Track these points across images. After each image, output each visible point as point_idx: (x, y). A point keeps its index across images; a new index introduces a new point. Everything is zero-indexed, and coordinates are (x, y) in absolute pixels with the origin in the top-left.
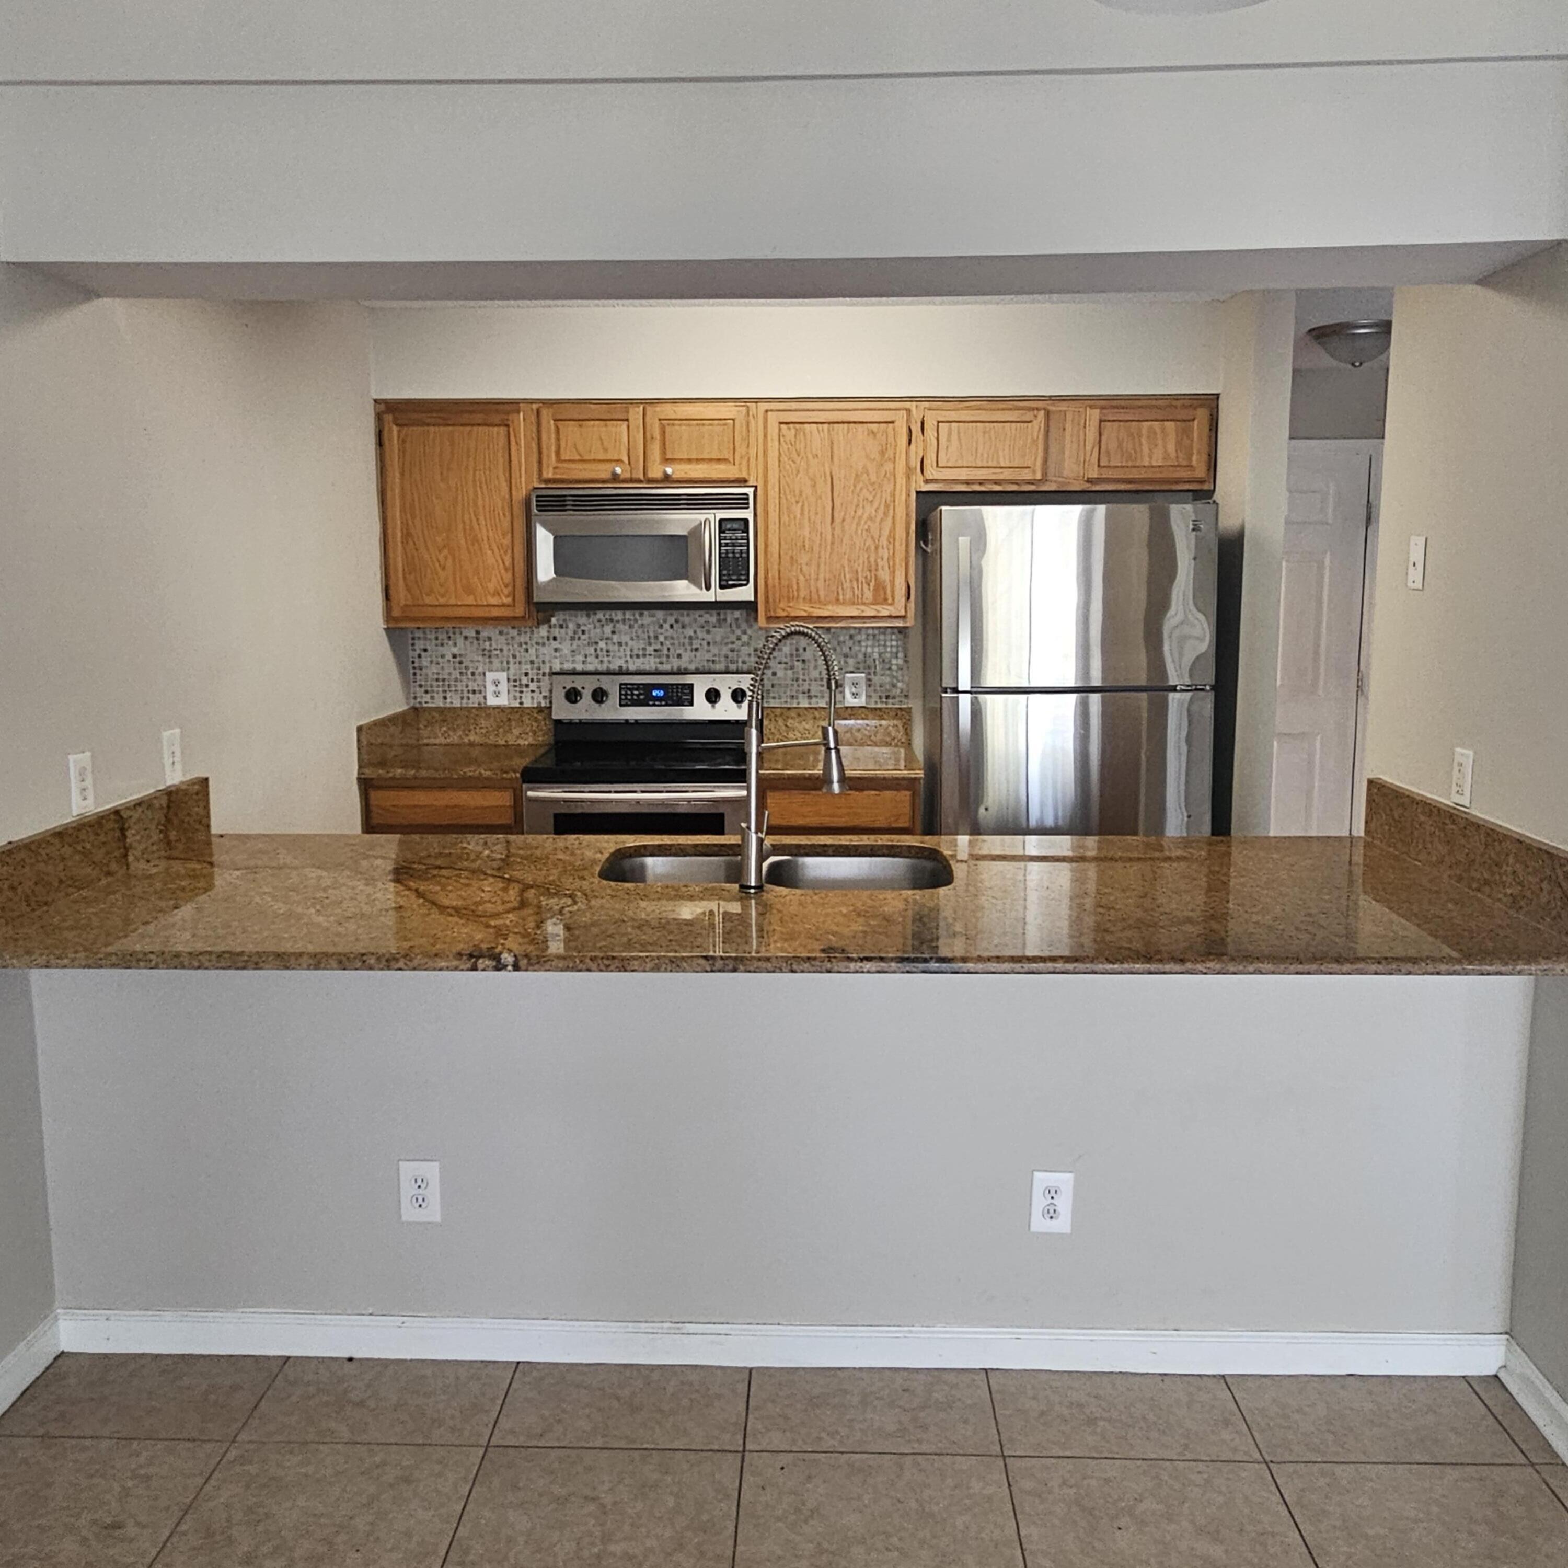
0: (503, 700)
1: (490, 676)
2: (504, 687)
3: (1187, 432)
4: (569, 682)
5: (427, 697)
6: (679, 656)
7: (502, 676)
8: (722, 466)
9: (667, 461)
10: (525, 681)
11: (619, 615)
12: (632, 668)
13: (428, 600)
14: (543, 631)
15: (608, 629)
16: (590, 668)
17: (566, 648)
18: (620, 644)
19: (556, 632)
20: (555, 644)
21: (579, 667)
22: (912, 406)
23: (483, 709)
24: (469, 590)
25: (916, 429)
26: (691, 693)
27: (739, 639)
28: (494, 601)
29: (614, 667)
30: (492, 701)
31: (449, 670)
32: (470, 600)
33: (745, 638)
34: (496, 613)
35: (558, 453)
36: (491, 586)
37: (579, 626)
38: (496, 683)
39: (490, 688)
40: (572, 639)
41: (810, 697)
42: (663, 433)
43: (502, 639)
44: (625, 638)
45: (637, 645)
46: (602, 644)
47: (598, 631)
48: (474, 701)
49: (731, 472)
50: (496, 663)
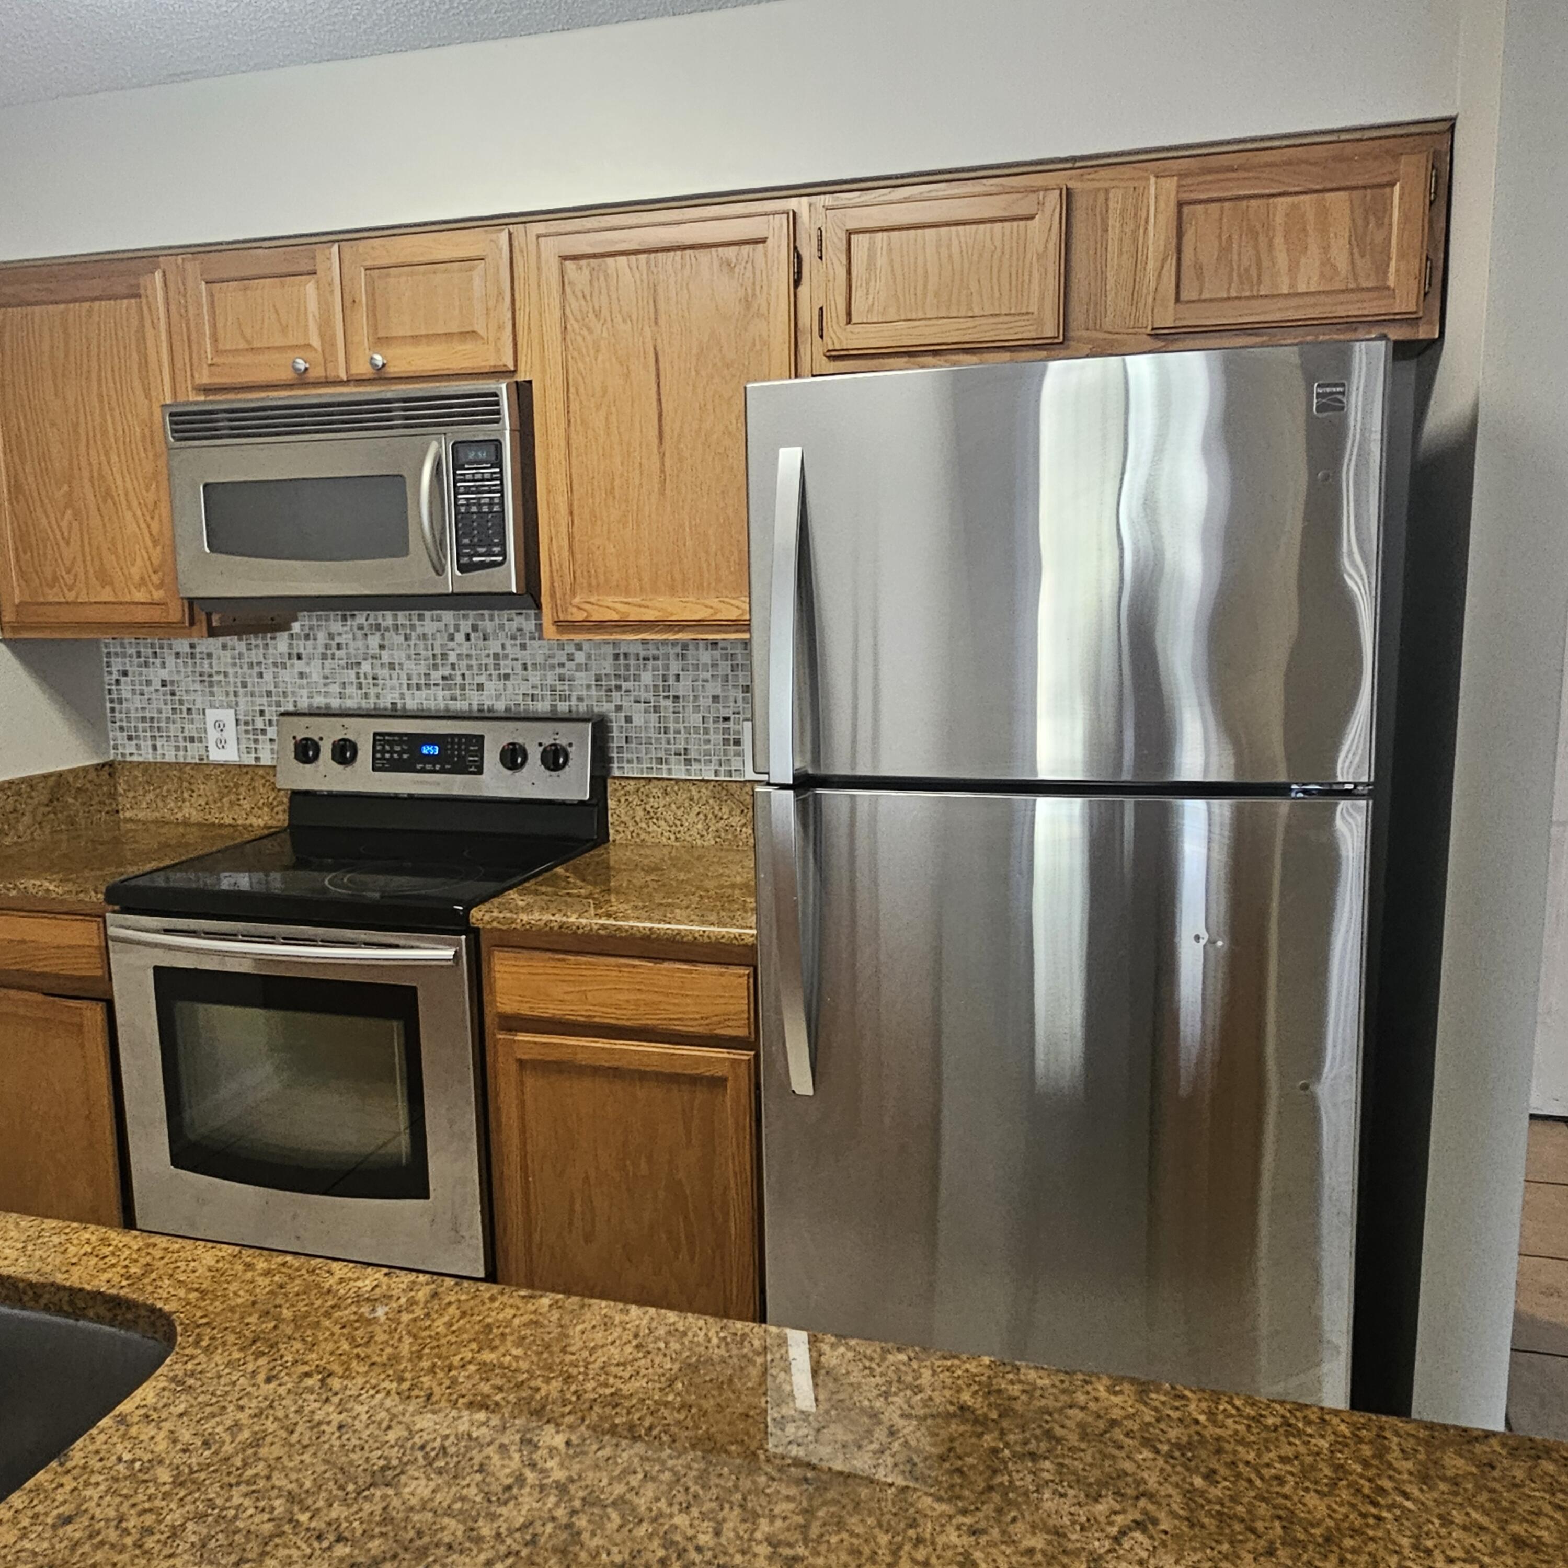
0: (230, 755)
1: (212, 715)
2: (231, 732)
3: (1380, 212)
4: (304, 729)
5: (130, 747)
6: (480, 687)
7: (228, 716)
8: (469, 346)
9: (381, 341)
10: (260, 724)
11: (387, 618)
12: (412, 703)
13: (52, 596)
14: (282, 643)
15: (374, 641)
16: (350, 704)
17: (315, 670)
18: (392, 666)
19: (300, 646)
20: (299, 665)
21: (335, 703)
22: (800, 205)
23: (202, 766)
24: (105, 579)
25: (808, 251)
26: (480, 752)
27: (571, 658)
28: (140, 596)
29: (385, 702)
30: (216, 755)
31: (159, 704)
32: (106, 595)
33: (580, 657)
34: (141, 615)
35: (215, 340)
36: (135, 572)
37: (331, 636)
38: (220, 726)
39: (213, 735)
40: (324, 657)
41: (688, 762)
42: (372, 294)
43: (227, 656)
44: (399, 656)
45: (417, 669)
46: (366, 667)
47: (360, 643)
48: (193, 754)
49: (488, 361)
50: (220, 697)
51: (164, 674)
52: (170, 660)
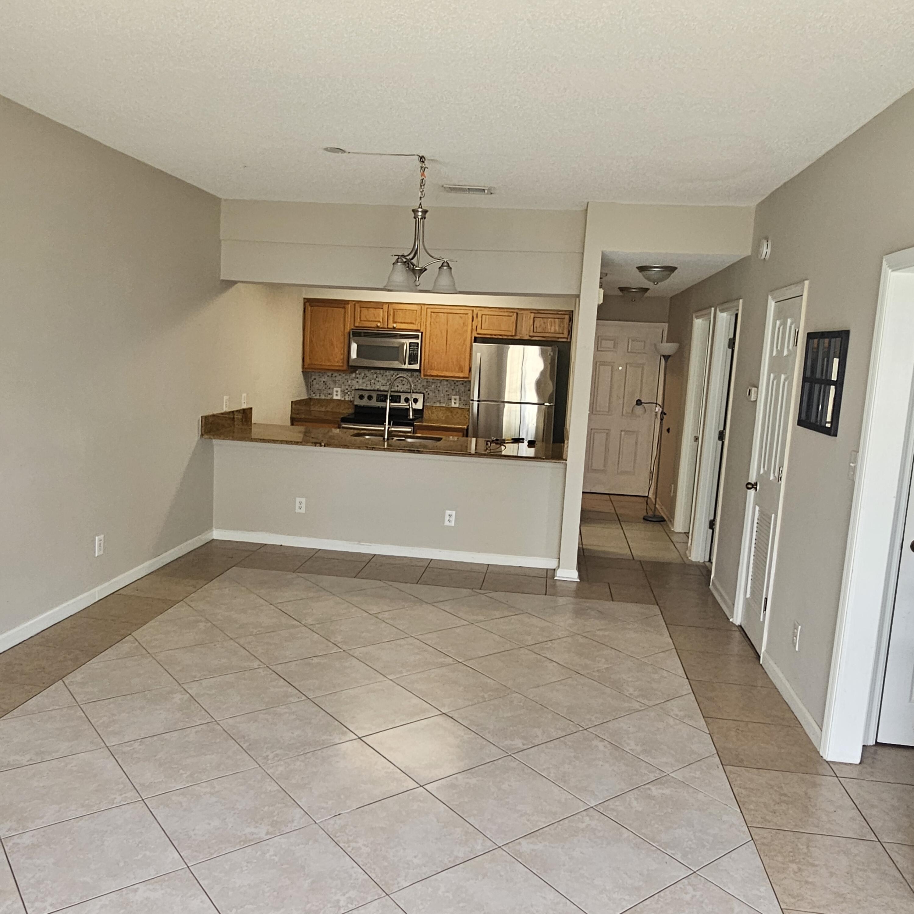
0: (339, 397)
1: (335, 389)
2: (339, 393)
3: (563, 322)
4: (361, 393)
5: (314, 395)
6: (398, 386)
7: (339, 389)
8: (412, 325)
9: (394, 322)
10: (346, 391)
11: (378, 372)
12: (382, 389)
13: (316, 363)
14: (354, 375)
15: (375, 376)
16: (368, 388)
17: (361, 381)
18: (378, 381)
19: (358, 376)
20: (357, 380)
21: (364, 388)
22: (474, 309)
23: (332, 400)
24: (329, 360)
25: (475, 316)
26: (400, 399)
27: (417, 381)
28: (337, 364)
29: (376, 388)
30: (335, 397)
31: (322, 386)
32: (329, 364)
33: (419, 381)
34: (337, 368)
35: (360, 318)
36: (336, 360)
37: (365, 374)
38: (337, 392)
39: (335, 393)
40: (363, 378)
41: (440, 403)
42: (394, 312)
43: (340, 377)
44: (380, 380)
45: (384, 382)
46: (373, 381)
47: (372, 376)
48: (329, 397)
49: (415, 327)
50: (337, 385)
51: (324, 380)
52: (326, 377)
